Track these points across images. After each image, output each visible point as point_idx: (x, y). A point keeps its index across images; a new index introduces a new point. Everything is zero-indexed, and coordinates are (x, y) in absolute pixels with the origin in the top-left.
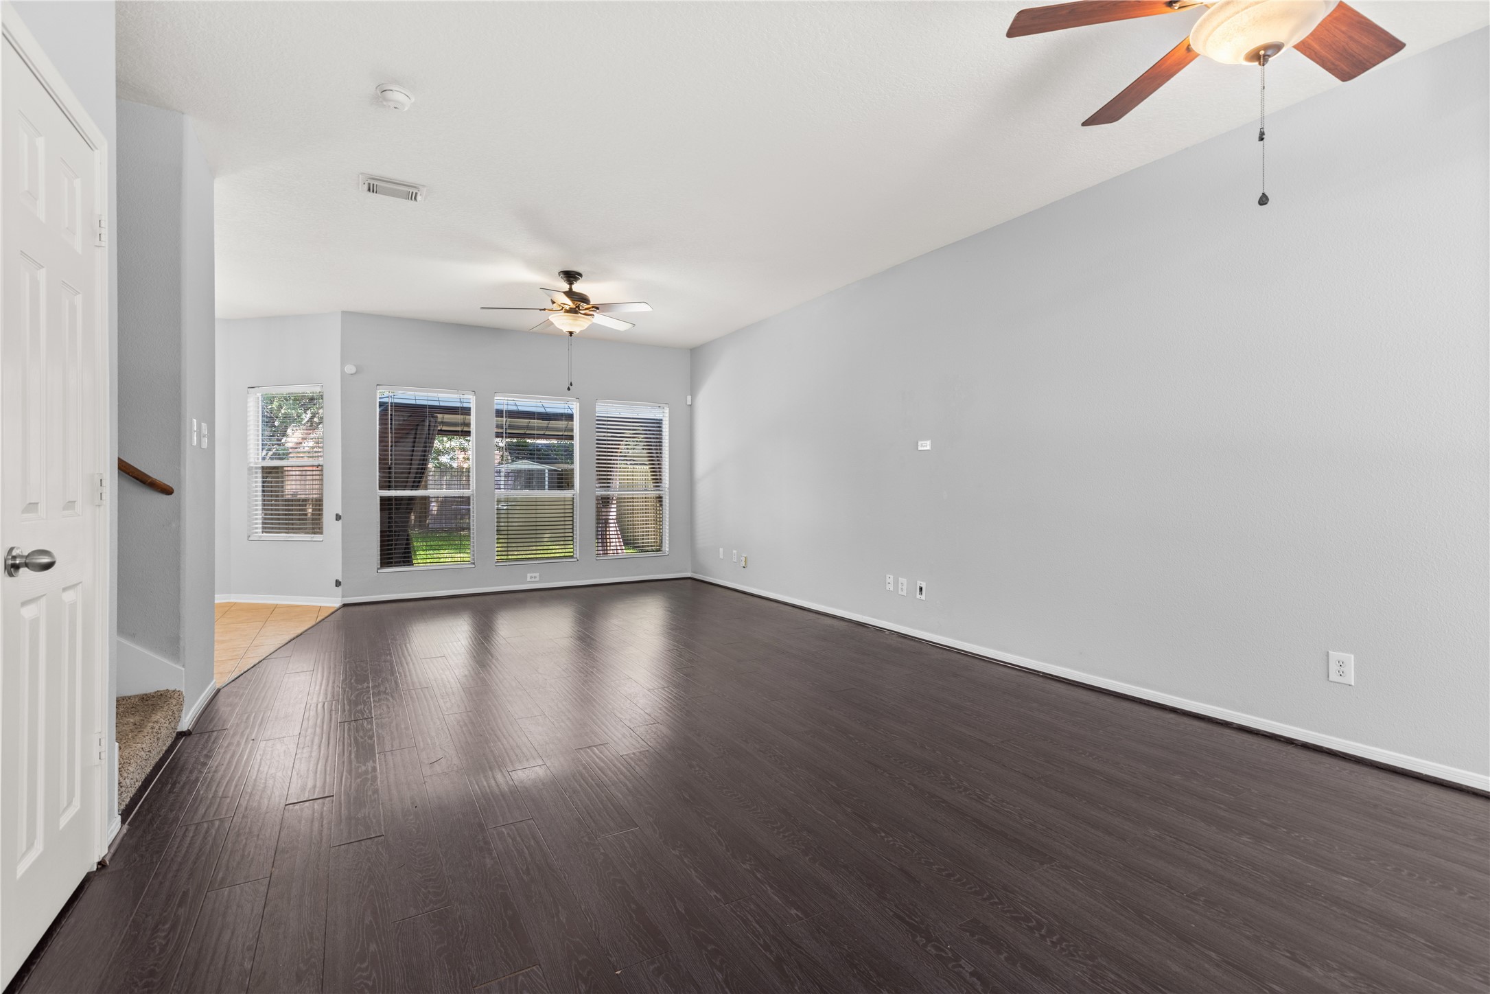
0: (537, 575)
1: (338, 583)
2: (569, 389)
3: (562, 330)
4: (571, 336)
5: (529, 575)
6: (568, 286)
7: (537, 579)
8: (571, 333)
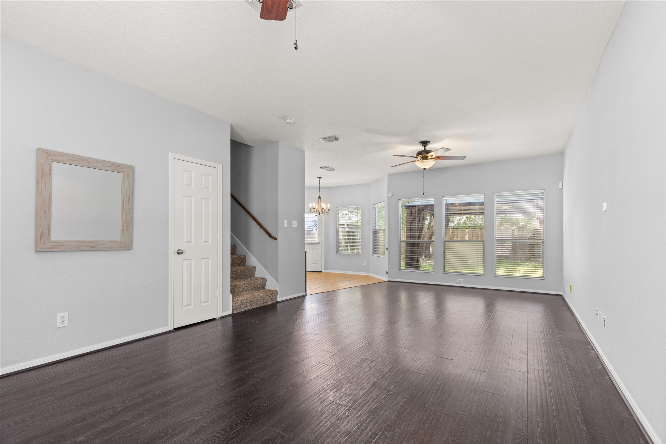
0: (462, 280)
1: (387, 273)
2: (424, 194)
3: (420, 168)
4: (425, 170)
5: (458, 279)
6: (423, 148)
7: (462, 282)
8: (425, 169)
